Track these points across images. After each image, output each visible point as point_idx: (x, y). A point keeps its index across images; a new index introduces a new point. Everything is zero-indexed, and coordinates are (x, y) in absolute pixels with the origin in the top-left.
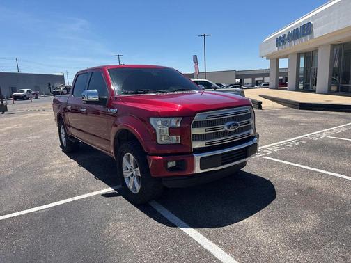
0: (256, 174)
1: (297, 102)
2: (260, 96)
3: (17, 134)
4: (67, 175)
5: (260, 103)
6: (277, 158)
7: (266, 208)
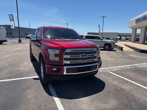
0: (101, 79)
1: (139, 49)
2: (124, 45)
3: (19, 51)
4: (26, 69)
5: (122, 48)
6: (115, 73)
7: (95, 95)
